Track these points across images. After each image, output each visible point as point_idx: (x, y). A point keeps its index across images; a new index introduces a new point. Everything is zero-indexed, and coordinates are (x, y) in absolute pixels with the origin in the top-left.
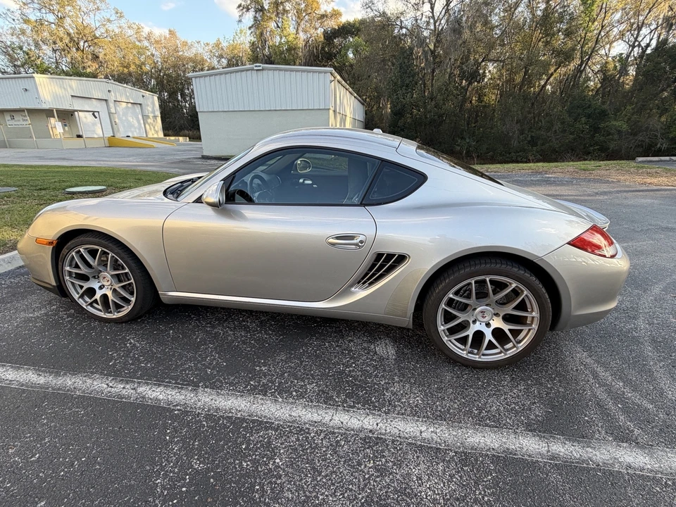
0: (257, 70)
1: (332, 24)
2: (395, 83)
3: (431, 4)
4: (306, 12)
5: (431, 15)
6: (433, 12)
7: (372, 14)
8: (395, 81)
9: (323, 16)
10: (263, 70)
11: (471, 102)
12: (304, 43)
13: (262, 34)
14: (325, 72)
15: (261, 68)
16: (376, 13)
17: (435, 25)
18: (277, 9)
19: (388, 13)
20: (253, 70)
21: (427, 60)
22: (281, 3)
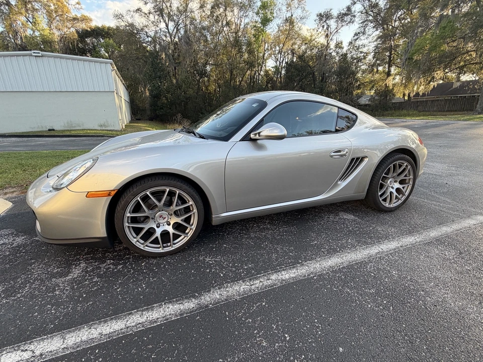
0: (35, 56)
1: (82, 26)
2: (150, 75)
3: (166, 23)
4: (56, 14)
5: (167, 31)
6: (168, 29)
7: (123, 24)
8: (150, 73)
9: (75, 19)
10: (42, 56)
11: (202, 90)
12: (59, 38)
13: (11, 25)
14: (106, 63)
15: (40, 55)
16: (127, 24)
17: (171, 38)
18: (26, 6)
19: (137, 24)
20: (31, 55)
21: (170, 61)
22: (29, 2)
